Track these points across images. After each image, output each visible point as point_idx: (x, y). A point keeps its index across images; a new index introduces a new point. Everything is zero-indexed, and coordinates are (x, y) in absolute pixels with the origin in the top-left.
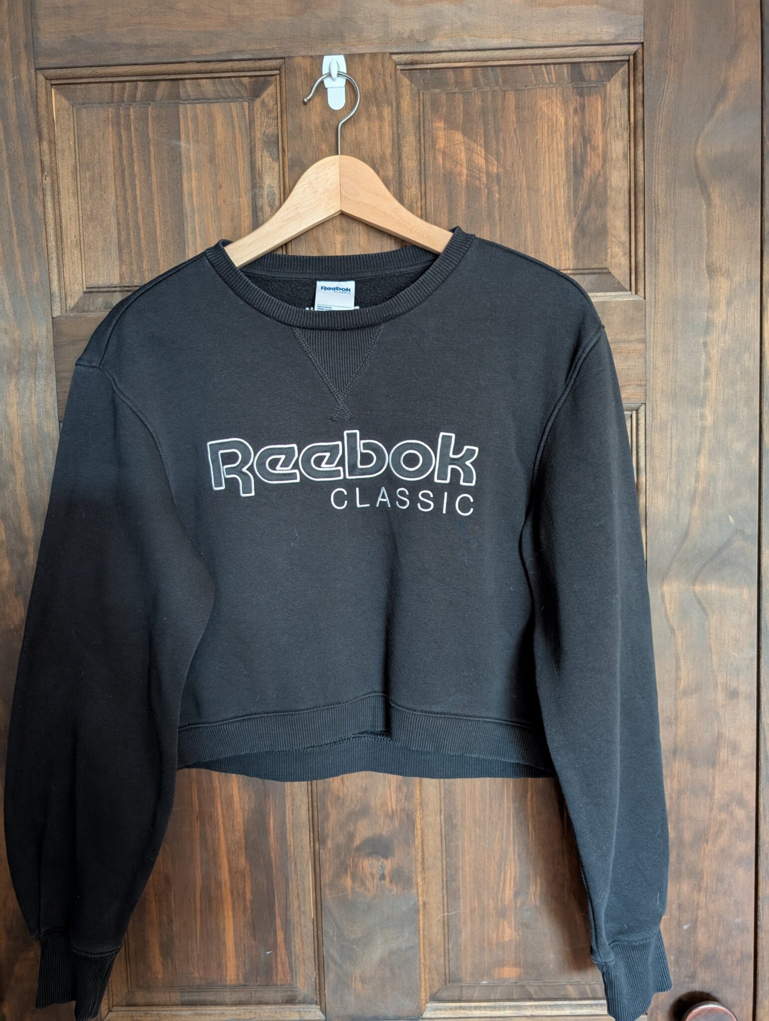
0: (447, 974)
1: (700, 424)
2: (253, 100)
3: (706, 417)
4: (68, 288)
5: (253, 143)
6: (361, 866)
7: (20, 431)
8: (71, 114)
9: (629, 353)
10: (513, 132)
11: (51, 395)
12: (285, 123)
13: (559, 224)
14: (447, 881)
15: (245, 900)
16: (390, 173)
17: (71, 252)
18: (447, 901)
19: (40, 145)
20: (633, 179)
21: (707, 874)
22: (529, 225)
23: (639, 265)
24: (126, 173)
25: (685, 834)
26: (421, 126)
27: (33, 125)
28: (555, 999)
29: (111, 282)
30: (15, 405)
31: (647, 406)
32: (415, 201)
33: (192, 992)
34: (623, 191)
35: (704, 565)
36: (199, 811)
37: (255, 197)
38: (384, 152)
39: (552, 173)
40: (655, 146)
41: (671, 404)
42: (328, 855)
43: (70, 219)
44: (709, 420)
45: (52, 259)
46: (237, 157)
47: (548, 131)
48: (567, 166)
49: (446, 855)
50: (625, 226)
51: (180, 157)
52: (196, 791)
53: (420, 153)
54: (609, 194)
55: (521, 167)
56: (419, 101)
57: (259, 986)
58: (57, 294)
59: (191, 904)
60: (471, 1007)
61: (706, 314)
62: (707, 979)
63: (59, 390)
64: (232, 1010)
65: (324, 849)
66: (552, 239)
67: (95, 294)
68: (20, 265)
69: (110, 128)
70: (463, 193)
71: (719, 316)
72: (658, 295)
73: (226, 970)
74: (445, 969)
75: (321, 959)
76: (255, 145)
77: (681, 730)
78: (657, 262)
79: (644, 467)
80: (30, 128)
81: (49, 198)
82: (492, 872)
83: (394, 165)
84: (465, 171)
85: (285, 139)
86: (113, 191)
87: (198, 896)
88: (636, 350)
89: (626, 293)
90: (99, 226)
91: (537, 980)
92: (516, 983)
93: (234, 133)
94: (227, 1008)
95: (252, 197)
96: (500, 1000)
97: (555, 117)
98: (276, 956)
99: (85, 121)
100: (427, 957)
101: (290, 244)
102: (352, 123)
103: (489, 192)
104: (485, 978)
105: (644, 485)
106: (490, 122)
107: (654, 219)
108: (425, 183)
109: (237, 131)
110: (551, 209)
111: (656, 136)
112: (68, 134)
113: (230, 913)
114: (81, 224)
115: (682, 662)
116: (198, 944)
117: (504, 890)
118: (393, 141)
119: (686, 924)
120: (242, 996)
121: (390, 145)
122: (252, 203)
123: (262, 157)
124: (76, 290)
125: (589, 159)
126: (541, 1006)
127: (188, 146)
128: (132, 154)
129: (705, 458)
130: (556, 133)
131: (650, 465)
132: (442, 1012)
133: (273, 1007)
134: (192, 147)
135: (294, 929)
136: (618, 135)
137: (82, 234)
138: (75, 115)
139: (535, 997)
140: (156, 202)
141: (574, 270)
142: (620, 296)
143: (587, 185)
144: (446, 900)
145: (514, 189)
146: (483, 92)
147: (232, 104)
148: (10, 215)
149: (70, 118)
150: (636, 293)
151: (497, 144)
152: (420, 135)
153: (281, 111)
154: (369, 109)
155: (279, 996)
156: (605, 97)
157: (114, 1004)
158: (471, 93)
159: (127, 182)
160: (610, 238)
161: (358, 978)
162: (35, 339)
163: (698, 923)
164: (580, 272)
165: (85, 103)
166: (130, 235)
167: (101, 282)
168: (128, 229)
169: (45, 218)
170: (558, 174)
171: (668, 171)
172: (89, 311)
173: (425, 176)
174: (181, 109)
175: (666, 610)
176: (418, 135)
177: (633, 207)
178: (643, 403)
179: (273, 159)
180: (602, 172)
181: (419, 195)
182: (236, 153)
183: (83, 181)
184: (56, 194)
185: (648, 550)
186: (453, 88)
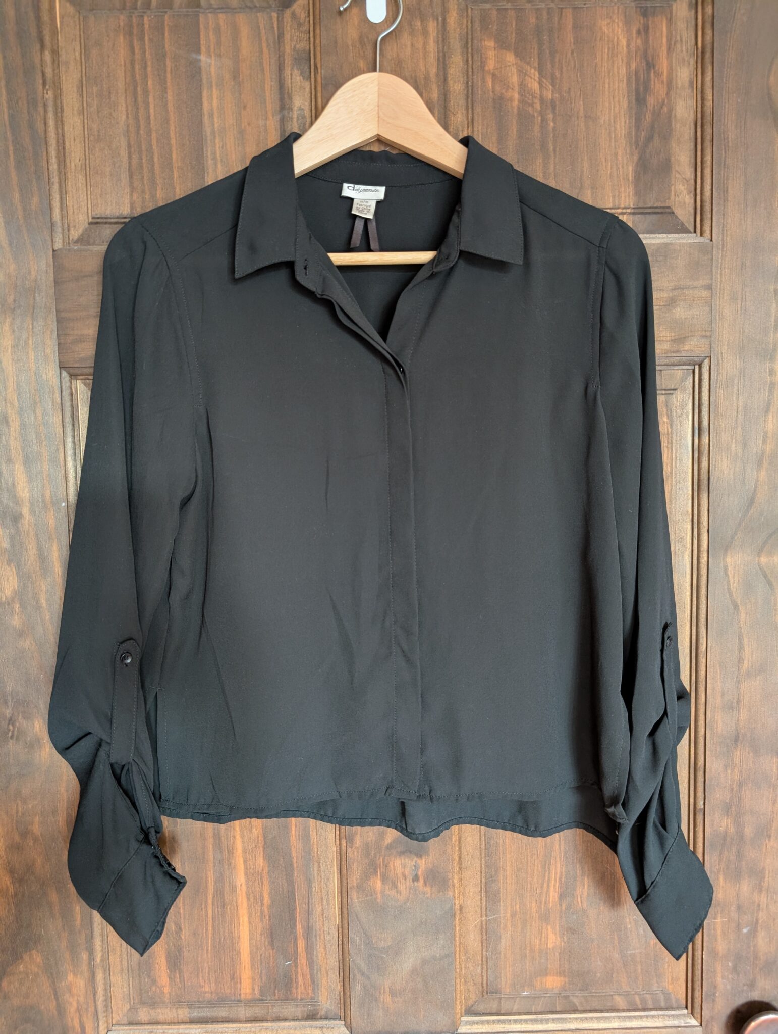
0: (485, 985)
1: (769, 380)
2: (282, 10)
3: (776, 373)
4: (71, 217)
5: (282, 59)
6: (392, 867)
7: (15, 378)
8: (77, 22)
9: (694, 300)
10: (569, 55)
11: (50, 337)
12: (318, 37)
13: (620, 158)
14: (486, 883)
15: (263, 904)
16: (435, 95)
17: (76, 177)
18: (486, 905)
19: (41, 54)
20: (699, 110)
21: (769, 871)
22: (586, 158)
23: (705, 204)
24: (139, 89)
25: (746, 829)
26: (469, 46)
27: (33, 32)
28: (602, 1011)
29: (120, 212)
30: (10, 348)
31: (712, 359)
32: (460, 129)
33: (203, 1007)
35: (771, 535)
37: (283, 119)
38: (428, 71)
39: (612, 100)
40: (725, 73)
41: (738, 358)
42: (355, 853)
45: (53, 183)
46: (264, 74)
47: (608, 54)
48: (628, 93)
49: (485, 854)
50: (690, 161)
51: (200, 73)
53: (467, 74)
54: (673, 126)
55: (579, 93)
56: (467, 16)
57: (277, 1000)
58: (59, 223)
59: (202, 909)
60: (510, 1021)
61: (777, 258)
62: (767, 987)
63: (60, 332)
64: (246, 1028)
65: (351, 848)
66: (611, 173)
67: (101, 225)
68: (16, 189)
69: (122, 37)
70: (514, 122)
72: (727, 236)
73: (241, 983)
74: (482, 979)
75: (347, 969)
76: (284, 60)
77: (744, 715)
78: (726, 200)
79: (707, 427)
80: (30, 34)
81: (51, 115)
82: (535, 872)
83: (439, 86)
84: (516, 96)
85: (319, 55)
86: (124, 109)
87: (210, 901)
88: (701, 297)
89: (690, 235)
90: (107, 148)
91: (583, 990)
92: (560, 994)
93: (261, 47)
94: (241, 1025)
95: (280, 119)
96: (541, 1013)
97: (616, 38)
98: (296, 967)
99: (93, 29)
100: (463, 966)
102: (394, 38)
103: (542, 120)
104: (526, 988)
105: (707, 446)
106: (545, 42)
107: (723, 153)
108: (472, 109)
109: (264, 45)
110: (610, 141)
111: (726, 61)
112: (73, 43)
113: (246, 919)
114: (87, 145)
115: (746, 640)
116: (210, 956)
117: (548, 891)
118: (439, 59)
119: (745, 928)
120: (258, 1011)
121: (436, 63)
122: (280, 126)
123: (291, 75)
124: (80, 221)
125: (652, 87)
126: (586, 1019)
127: (209, 60)
128: (145, 68)
129: (773, 417)
130: (617, 56)
131: (714, 424)
132: (479, 1027)
133: (292, 1024)
134: (213, 62)
135: (316, 936)
136: (684, 60)
137: (87, 157)
138: (82, 23)
139: (579, 1008)
140: (171, 122)
141: (634, 208)
142: (684, 238)
143: (650, 115)
144: (484, 903)
145: (570, 117)
146: (538, 9)
147: (259, 14)
148: (6, 132)
149: (76, 26)
150: (701, 235)
151: (553, 66)
152: (467, 55)
153: (314, 23)
154: (413, 23)
155: (299, 1011)
156: (671, 19)
157: (114, 1023)
158: (525, 9)
159: (140, 99)
160: (674, 174)
161: (387, 990)
162: (33, 273)
163: (759, 925)
164: (641, 211)
165: (93, 9)
166: (142, 159)
167: (108, 212)
168: (140, 152)
169: (46, 137)
170: (619, 102)
171: (739, 101)
172: (94, 244)
173: (472, 100)
174: (202, 19)
175: (729, 584)
176: (465, 56)
177: (699, 140)
178: (708, 357)
179: (304, 78)
180: (666, 101)
181: (466, 122)
182: (263, 70)
183: (90, 98)
184: (59, 110)
185: (710, 518)
186: (504, 3)
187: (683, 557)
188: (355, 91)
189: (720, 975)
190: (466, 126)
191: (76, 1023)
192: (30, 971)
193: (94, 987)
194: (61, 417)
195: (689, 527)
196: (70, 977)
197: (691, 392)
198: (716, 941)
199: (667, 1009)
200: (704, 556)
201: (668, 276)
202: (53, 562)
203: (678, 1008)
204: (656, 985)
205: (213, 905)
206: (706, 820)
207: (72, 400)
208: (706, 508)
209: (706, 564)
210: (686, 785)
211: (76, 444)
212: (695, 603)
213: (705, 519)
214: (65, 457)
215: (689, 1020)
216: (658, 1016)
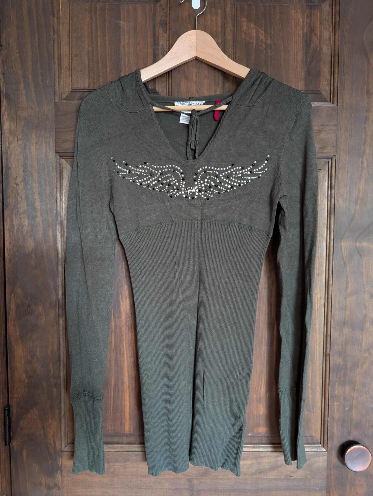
1: (361, 166)
2: (156, 3)
3: (364, 163)
4: (63, 89)
7: (36, 157)
8: (68, 6)
9: (329, 131)
10: (278, 24)
11: (52, 140)
12: (171, 14)
13: (298, 69)
16: (220, 41)
17: (65, 72)
19: (53, 19)
20: (333, 50)
21: (358, 383)
22: (284, 69)
23: (335, 90)
24: (94, 35)
25: (348, 363)
26: (235, 19)
27: (50, 10)
29: (84, 87)
30: (35, 144)
31: (337, 157)
32: (231, 55)
33: (108, 437)
34: (328, 55)
35: (361, 233)
36: (115, 347)
37: (155, 49)
38: (217, 30)
39: (296, 44)
40: (344, 34)
41: (348, 156)
43: (65, 56)
44: (365, 165)
45: (56, 74)
46: (147, 30)
47: (294, 25)
48: (303, 42)
50: (329, 72)
51: (120, 29)
52: (114, 336)
53: (234, 33)
54: (322, 56)
55: (282, 41)
56: (235, 8)
57: (140, 434)
58: (58, 91)
59: (109, 393)
61: (365, 114)
62: (356, 434)
63: (56, 138)
64: (126, 446)
66: (294, 76)
67: (75, 92)
68: (40, 76)
69: (87, 13)
70: (254, 53)
71: (372, 115)
72: (344, 104)
73: (125, 426)
76: (156, 24)
77: (348, 312)
78: (344, 88)
79: (334, 186)
81: (56, 45)
82: (255, 380)
83: (222, 37)
84: (255, 42)
85: (171, 22)
86: (87, 43)
87: (112, 389)
88: (332, 130)
89: (328, 103)
90: (79, 60)
92: (265, 435)
93: (146, 19)
94: (124, 445)
96: (257, 444)
97: (298, 19)
99: (75, 9)
101: (171, 73)
102: (203, 16)
103: (266, 52)
104: (250, 432)
105: (334, 194)
106: (268, 19)
107: (343, 68)
108: (236, 47)
109: (148, 18)
110: (295, 62)
111: (345, 29)
112: (66, 15)
113: (128, 398)
114: (71, 58)
115: (349, 280)
116: (111, 413)
117: (261, 389)
118: (222, 25)
119: (347, 407)
120: (131, 439)
121: (220, 27)
122: (154, 52)
123: (159, 30)
124: (67, 90)
125: (313, 39)
127: (124, 24)
128: (97, 26)
129: (363, 182)
130: (298, 26)
131: (337, 184)
134: (126, 24)
136: (327, 29)
137: (71, 63)
138: (70, 6)
140: (107, 49)
141: (303, 91)
142: (326, 104)
143: (312, 51)
145: (278, 51)
146: (265, 5)
147: (146, 5)
148: (37, 52)
149: (68, 8)
150: (333, 103)
151: (271, 30)
152: (234, 24)
153: (169, 9)
154: (211, 10)
156: (321, 11)
157: (68, 443)
158: (259, 5)
159: (94, 39)
160: (322, 77)
162: (46, 112)
163: (353, 407)
164: (307, 92)
166: (94, 65)
167: (79, 87)
168: (93, 62)
169: (54, 54)
170: (299, 45)
171: (350, 46)
172: (72, 100)
173: (236, 43)
174: (121, 6)
175: (342, 255)
176: (233, 24)
177: (333, 63)
178: (335, 155)
179: (164, 32)
180: (319, 46)
181: (233, 52)
182: (147, 28)
183: (72, 38)
184: (59, 43)
185: (335, 225)
186: (251, 2)
187: (323, 242)
188: (186, 38)
189: (335, 428)
190: (233, 54)
191: (52, 442)
192: (32, 418)
193: (61, 425)
194: (55, 174)
195: (326, 229)
196: (50, 421)
197: (328, 171)
198: (334, 413)
199: (312, 444)
200: (332, 242)
201: (318, 120)
202: (50, 237)
203: (317, 444)
204: (308, 432)
205: (114, 391)
206: (331, 358)
207: (60, 167)
208: (333, 221)
209: (332, 245)
210: (322, 344)
211: (61, 186)
212: (327, 263)
213: (332, 226)
214: (56, 191)
215: (322, 449)
216: (308, 447)
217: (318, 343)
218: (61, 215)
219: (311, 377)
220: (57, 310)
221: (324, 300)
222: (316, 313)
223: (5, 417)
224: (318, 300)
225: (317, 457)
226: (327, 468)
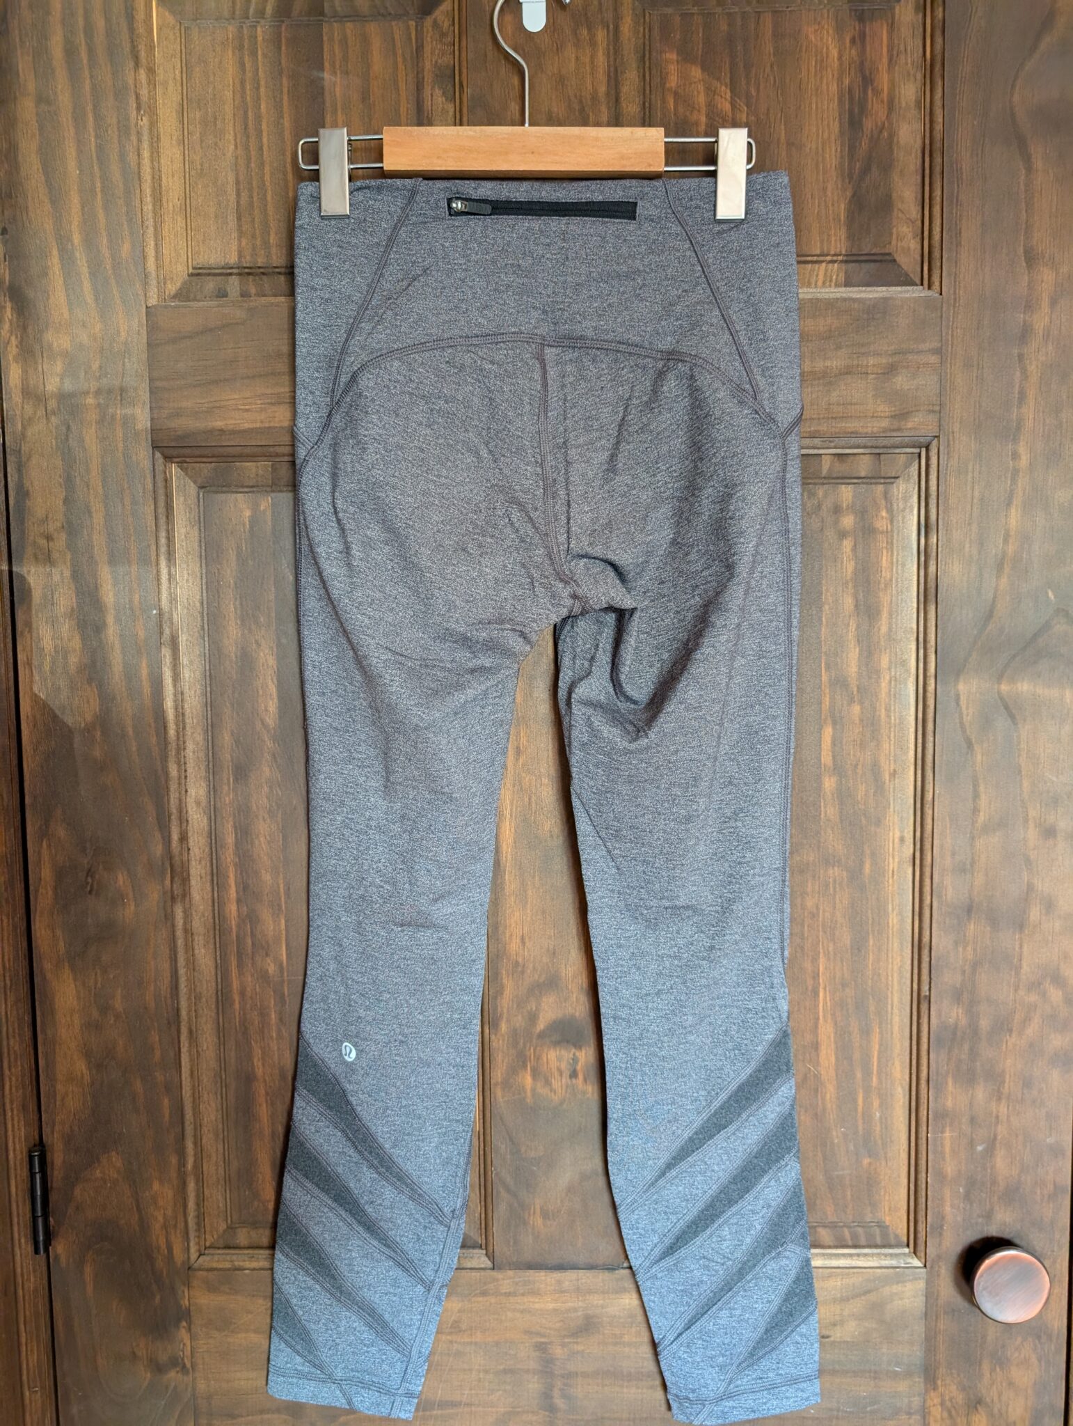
1: (1011, 465)
2: (421, 18)
3: (1020, 456)
4: (168, 267)
5: (420, 76)
6: (545, 1059)
7: (100, 460)
8: (178, 35)
9: (918, 367)
10: (768, 69)
11: (142, 411)
12: (464, 49)
13: (829, 193)
17: (174, 220)
19: (136, 72)
20: (927, 135)
21: (1010, 1076)
23: (933, 250)
24: (250, 114)
25: (981, 1022)
26: (646, 57)
27: (127, 46)
29: (227, 261)
30: (94, 425)
31: (941, 439)
34: (914, 151)
35: (1014, 656)
38: (597, 91)
39: (820, 123)
40: (959, 89)
41: (973, 438)
42: (501, 1042)
43: (173, 176)
44: (1024, 461)
45: (147, 227)
46: (399, 95)
47: (816, 67)
48: (840, 115)
50: (916, 198)
51: (323, 94)
53: (644, 93)
54: (895, 154)
55: (780, 115)
56: (644, 23)
58: (154, 274)
61: (1022, 316)
62: (1007, 1220)
63: (154, 405)
65: (496, 1035)
66: (818, 213)
67: (203, 277)
68: (104, 233)
69: (230, 52)
71: (1041, 320)
72: (960, 289)
75: (489, 1185)
76: (423, 78)
77: (979, 879)
78: (959, 244)
79: (935, 523)
80: (123, 49)
81: (145, 145)
83: (609, 108)
84: (703, 119)
85: (464, 71)
86: (231, 138)
88: (928, 364)
89: (914, 287)
90: (211, 185)
93: (396, 63)
97: (825, 49)
99: (197, 43)
102: (555, 50)
105: (935, 547)
106: (739, 54)
107: (956, 186)
109: (400, 60)
110: (818, 173)
111: (960, 74)
112: (173, 60)
114: (187, 181)
115: (982, 788)
118: (609, 76)
119: (980, 1145)
121: (605, 80)
123: (432, 95)
124: (180, 271)
125: (870, 107)
127: (333, 79)
128: (258, 89)
129: (1017, 510)
130: (827, 70)
131: (944, 518)
134: (338, 79)
136: (909, 75)
137: (188, 196)
138: (183, 35)
140: (288, 153)
141: (847, 255)
142: (908, 291)
143: (867, 141)
145: (769, 144)
146: (729, 14)
147: (394, 23)
148: (93, 167)
149: (176, 39)
150: (929, 288)
151: (748, 83)
152: (644, 70)
153: (460, 34)
154: (578, 32)
156: (893, 23)
157: (208, 1244)
158: (715, 14)
159: (251, 126)
160: (896, 210)
161: (538, 1211)
162: (123, 334)
163: (998, 1142)
164: (855, 258)
165: (197, 19)
166: (253, 198)
167: (212, 262)
168: (251, 190)
169: (140, 172)
171: (976, 123)
172: (195, 300)
174: (325, 29)
175: (961, 717)
176: (642, 71)
177: (927, 172)
178: (936, 436)
179: (447, 100)
180: (887, 124)
182: (397, 89)
183: (191, 124)
184: (155, 140)
185: (939, 635)
186: (690, 7)
187: (906, 684)
189: (948, 1204)
191: (162, 1242)
192: (107, 1177)
193: (184, 1199)
194: (153, 507)
195: (913, 647)
196: (156, 1186)
197: (917, 481)
198: (944, 1159)
199: (884, 1246)
200: (931, 682)
201: (887, 337)
202: (141, 681)
203: (898, 1246)
204: (871, 1215)
206: (932, 1010)
207: (166, 487)
208: (934, 623)
209: (933, 691)
210: (909, 968)
211: (170, 539)
212: (920, 741)
213: (932, 637)
214: (157, 555)
215: (910, 1260)
216: (873, 1255)
217: (896, 968)
218: (171, 619)
219: (879, 1061)
220: (168, 882)
221: (912, 846)
222: (891, 881)
223: (32, 1175)
224: (896, 846)
225: (898, 1283)
226: (926, 1314)
